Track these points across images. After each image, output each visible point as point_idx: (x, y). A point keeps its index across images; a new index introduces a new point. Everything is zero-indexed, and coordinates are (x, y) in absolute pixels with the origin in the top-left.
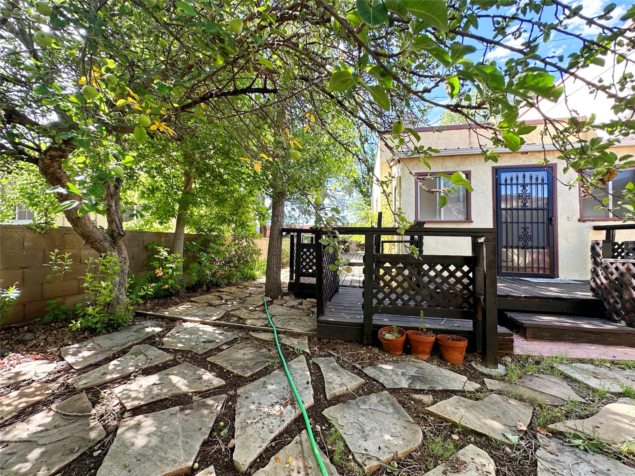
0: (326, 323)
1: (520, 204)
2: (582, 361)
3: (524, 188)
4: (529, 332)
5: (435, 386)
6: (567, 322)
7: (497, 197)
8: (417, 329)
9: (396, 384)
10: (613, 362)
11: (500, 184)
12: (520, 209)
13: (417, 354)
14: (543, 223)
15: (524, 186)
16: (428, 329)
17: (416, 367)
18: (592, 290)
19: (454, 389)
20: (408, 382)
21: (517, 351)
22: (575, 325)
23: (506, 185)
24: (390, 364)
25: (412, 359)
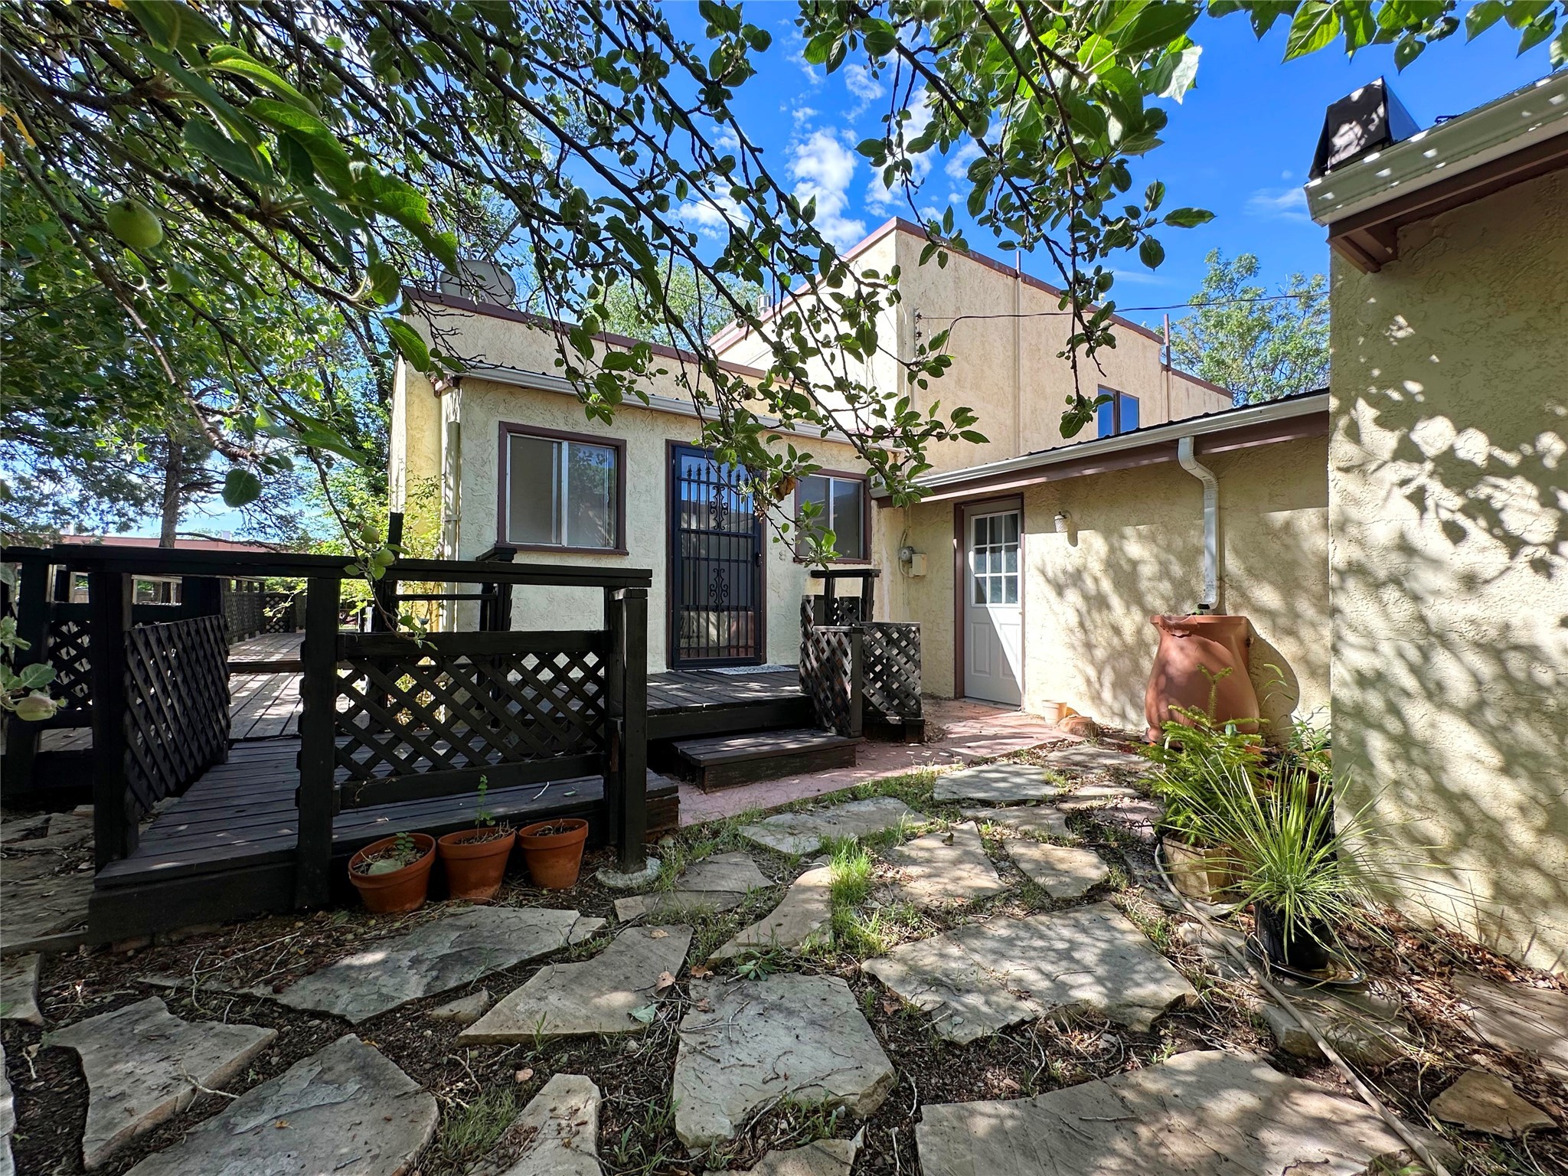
0: (137, 884)
1: (713, 524)
2: (778, 810)
3: (719, 492)
4: (709, 776)
5: (500, 961)
6: (766, 744)
7: (675, 507)
8: (469, 825)
9: (385, 998)
10: (816, 801)
11: (681, 479)
12: (712, 533)
13: (466, 891)
14: (746, 562)
15: (719, 487)
16: (500, 819)
17: (459, 928)
18: (802, 681)
19: (546, 950)
20: (425, 981)
21: (686, 820)
22: (775, 748)
23: (689, 481)
24: (380, 948)
25: (451, 910)
